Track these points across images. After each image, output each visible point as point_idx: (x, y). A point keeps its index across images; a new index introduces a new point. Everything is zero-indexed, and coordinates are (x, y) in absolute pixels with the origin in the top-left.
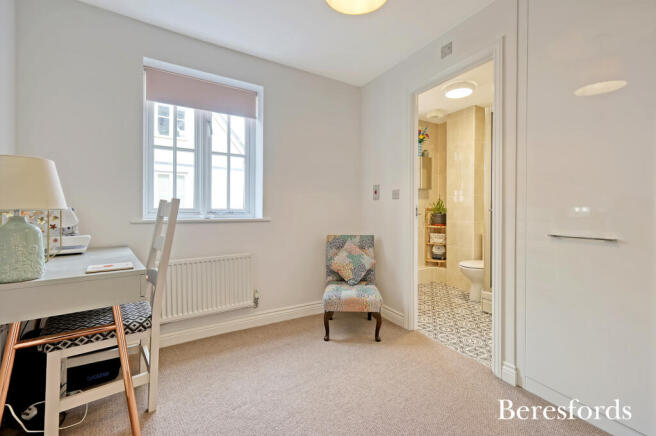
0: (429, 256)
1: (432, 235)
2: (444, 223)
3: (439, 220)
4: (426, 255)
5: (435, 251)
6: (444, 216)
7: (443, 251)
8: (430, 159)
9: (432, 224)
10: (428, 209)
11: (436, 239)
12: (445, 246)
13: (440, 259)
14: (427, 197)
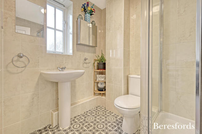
0: (96, 89)
1: (98, 76)
2: (104, 68)
3: (102, 66)
4: (94, 89)
5: (100, 85)
6: (104, 64)
7: (104, 86)
8: (96, 26)
9: (98, 69)
10: (95, 60)
11: (100, 78)
12: (105, 82)
13: (102, 91)
14: (95, 52)
